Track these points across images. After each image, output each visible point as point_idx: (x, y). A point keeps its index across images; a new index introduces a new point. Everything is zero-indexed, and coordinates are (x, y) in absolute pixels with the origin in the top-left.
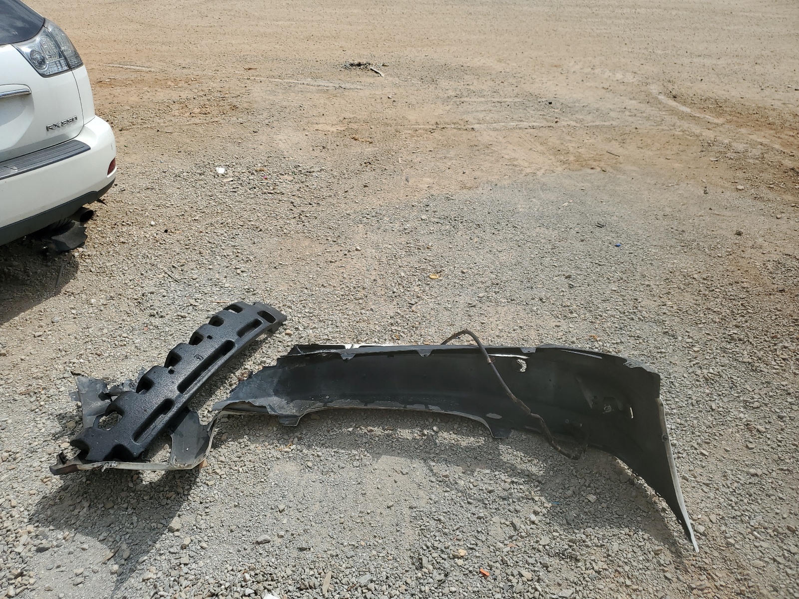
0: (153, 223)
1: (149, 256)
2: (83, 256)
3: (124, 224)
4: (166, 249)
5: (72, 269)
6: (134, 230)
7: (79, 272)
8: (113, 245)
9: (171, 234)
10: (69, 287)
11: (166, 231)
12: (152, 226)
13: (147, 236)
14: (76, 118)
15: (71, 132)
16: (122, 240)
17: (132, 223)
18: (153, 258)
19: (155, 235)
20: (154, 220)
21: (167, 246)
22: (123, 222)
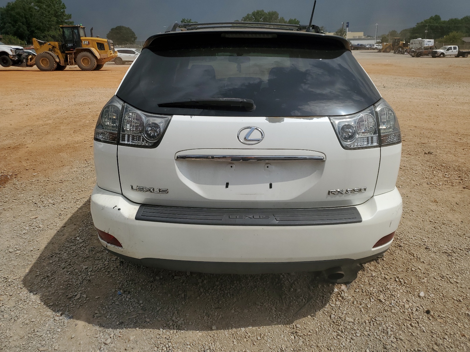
0: (422, 294)
1: (390, 333)
2: (339, 296)
3: (397, 280)
4: (412, 335)
5: (320, 304)
6: (400, 292)
7: (321, 312)
8: (369, 298)
9: (431, 318)
10: (301, 324)
11: (428, 312)
12: (419, 297)
13: (407, 306)
14: (365, 189)
15: (355, 200)
16: (381, 297)
17: (405, 283)
18: (392, 339)
19: (414, 310)
20: (427, 291)
21: (416, 332)
22: (398, 277)
